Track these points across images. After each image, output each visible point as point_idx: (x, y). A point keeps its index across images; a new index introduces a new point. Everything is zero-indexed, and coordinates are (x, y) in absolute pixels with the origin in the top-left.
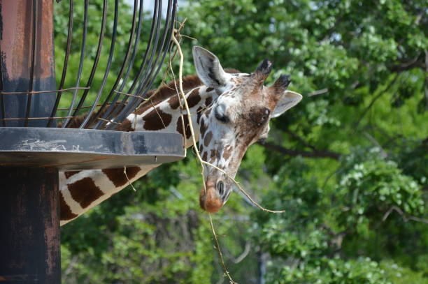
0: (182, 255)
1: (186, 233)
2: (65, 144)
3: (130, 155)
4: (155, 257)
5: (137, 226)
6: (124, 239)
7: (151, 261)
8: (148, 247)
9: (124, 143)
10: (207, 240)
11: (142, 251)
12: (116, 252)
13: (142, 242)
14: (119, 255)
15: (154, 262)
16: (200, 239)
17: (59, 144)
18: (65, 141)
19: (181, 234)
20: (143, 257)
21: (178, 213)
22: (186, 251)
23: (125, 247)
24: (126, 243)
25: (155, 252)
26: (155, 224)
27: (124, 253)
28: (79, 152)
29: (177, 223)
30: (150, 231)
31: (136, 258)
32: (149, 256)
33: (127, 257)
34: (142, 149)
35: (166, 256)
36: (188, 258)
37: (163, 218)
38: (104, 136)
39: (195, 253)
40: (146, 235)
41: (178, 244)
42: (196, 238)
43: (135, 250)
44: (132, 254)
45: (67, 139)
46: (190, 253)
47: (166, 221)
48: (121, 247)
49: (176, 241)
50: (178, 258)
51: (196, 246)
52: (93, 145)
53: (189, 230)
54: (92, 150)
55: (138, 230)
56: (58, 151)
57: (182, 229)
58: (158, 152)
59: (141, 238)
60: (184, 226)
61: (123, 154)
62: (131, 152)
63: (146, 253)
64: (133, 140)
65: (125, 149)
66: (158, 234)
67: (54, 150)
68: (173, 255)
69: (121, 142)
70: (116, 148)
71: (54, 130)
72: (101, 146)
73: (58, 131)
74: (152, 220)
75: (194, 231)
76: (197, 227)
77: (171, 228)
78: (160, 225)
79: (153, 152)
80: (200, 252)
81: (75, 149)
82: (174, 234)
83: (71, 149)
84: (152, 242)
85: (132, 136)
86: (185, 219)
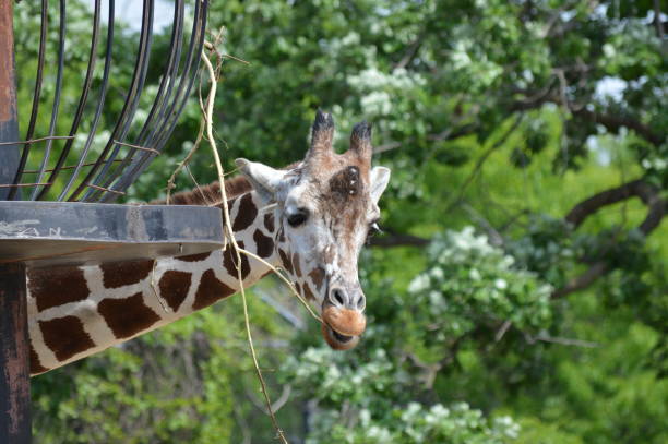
0: (184, 403)
1: (190, 369)
2: (37, 226)
3: (141, 241)
4: (142, 406)
5: (114, 358)
6: (93, 379)
7: (135, 413)
8: (132, 392)
9: (130, 224)
10: (223, 379)
11: (122, 397)
12: (81, 400)
13: (121, 384)
14: (86, 405)
15: (141, 415)
16: (213, 378)
17: (28, 226)
18: (37, 222)
19: (183, 370)
20: (123, 408)
21: (177, 337)
22: (191, 397)
23: (95, 392)
24: (96, 386)
25: (142, 399)
26: (141, 355)
27: (93, 402)
28: (61, 238)
29: (176, 353)
30: (133, 366)
31: (113, 409)
32: (132, 406)
33: (99, 407)
34: (160, 233)
35: (159, 404)
36: (194, 407)
37: (154, 345)
38: (99, 212)
39: (204, 399)
40: (127, 373)
41: (178, 386)
42: (205, 375)
43: (110, 396)
44: (105, 403)
45: (41, 218)
46: (197, 400)
47: (160, 349)
48: (88, 392)
49: (174, 381)
50: (178, 408)
51: (206, 388)
52: (83, 226)
53: (196, 364)
54: (80, 235)
55: (115, 364)
56: (27, 237)
57: (183, 363)
58: (184, 237)
59: (119, 377)
60: (188, 358)
61: (129, 240)
62: (143, 237)
63: (128, 400)
64: (145, 218)
65: (132, 233)
66: (146, 370)
67: (20, 236)
68: (169, 403)
69: (127, 223)
70: (119, 232)
71: (19, 205)
72: (95, 228)
73: (26, 205)
74: (136, 349)
75: (203, 365)
76: (207, 359)
77: (166, 361)
78: (149, 357)
79: (177, 236)
80: (212, 397)
81: (54, 233)
82: (171, 370)
83: (47, 234)
84: (137, 382)
85: (144, 212)
86: (189, 345)
